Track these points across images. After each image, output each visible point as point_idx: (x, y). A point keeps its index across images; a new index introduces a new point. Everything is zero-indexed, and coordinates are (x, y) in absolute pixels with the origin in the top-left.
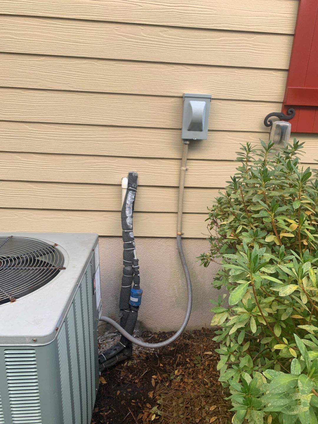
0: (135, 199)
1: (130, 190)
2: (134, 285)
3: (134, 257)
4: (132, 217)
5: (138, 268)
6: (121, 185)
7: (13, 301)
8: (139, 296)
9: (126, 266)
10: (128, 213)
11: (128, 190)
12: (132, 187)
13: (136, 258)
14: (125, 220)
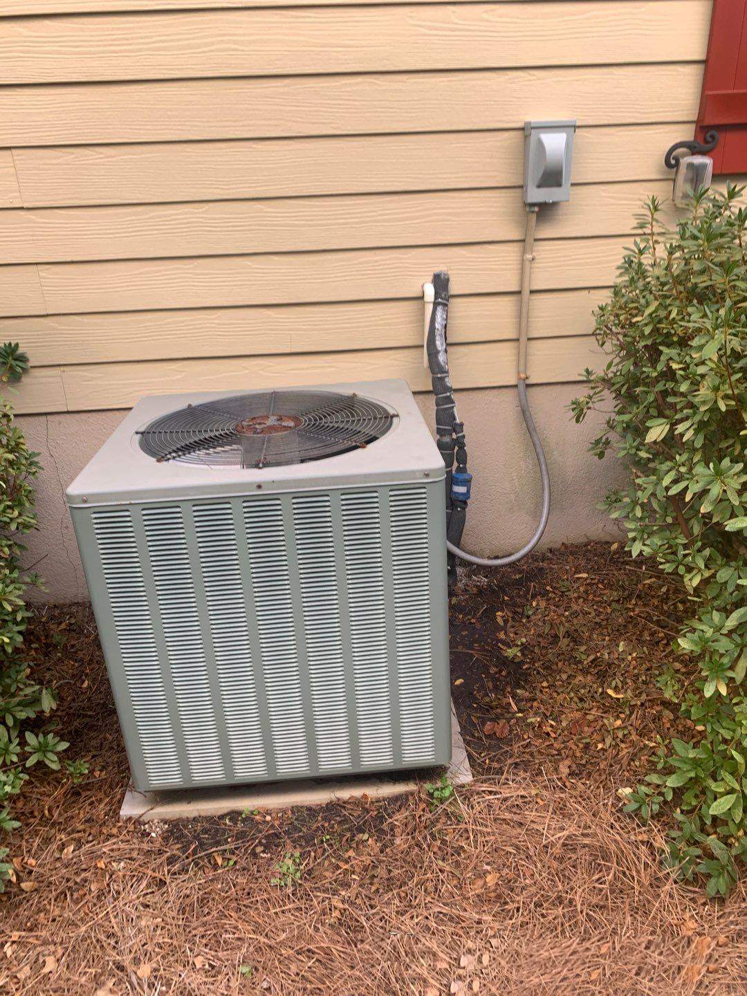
0: (446, 319)
1: (439, 304)
2: (459, 466)
3: (455, 419)
4: (446, 351)
5: (464, 436)
6: (422, 298)
7: (364, 447)
8: (467, 483)
9: (441, 436)
10: (439, 344)
11: (436, 304)
12: (442, 299)
13: (458, 421)
14: (437, 357)
